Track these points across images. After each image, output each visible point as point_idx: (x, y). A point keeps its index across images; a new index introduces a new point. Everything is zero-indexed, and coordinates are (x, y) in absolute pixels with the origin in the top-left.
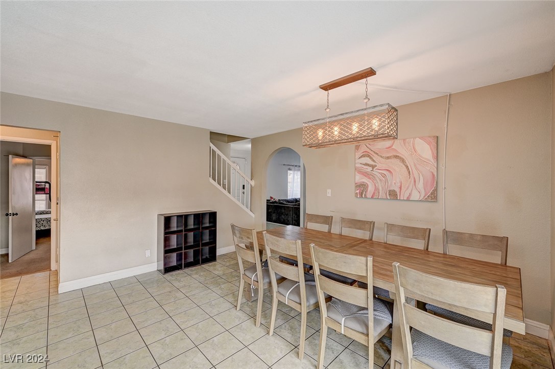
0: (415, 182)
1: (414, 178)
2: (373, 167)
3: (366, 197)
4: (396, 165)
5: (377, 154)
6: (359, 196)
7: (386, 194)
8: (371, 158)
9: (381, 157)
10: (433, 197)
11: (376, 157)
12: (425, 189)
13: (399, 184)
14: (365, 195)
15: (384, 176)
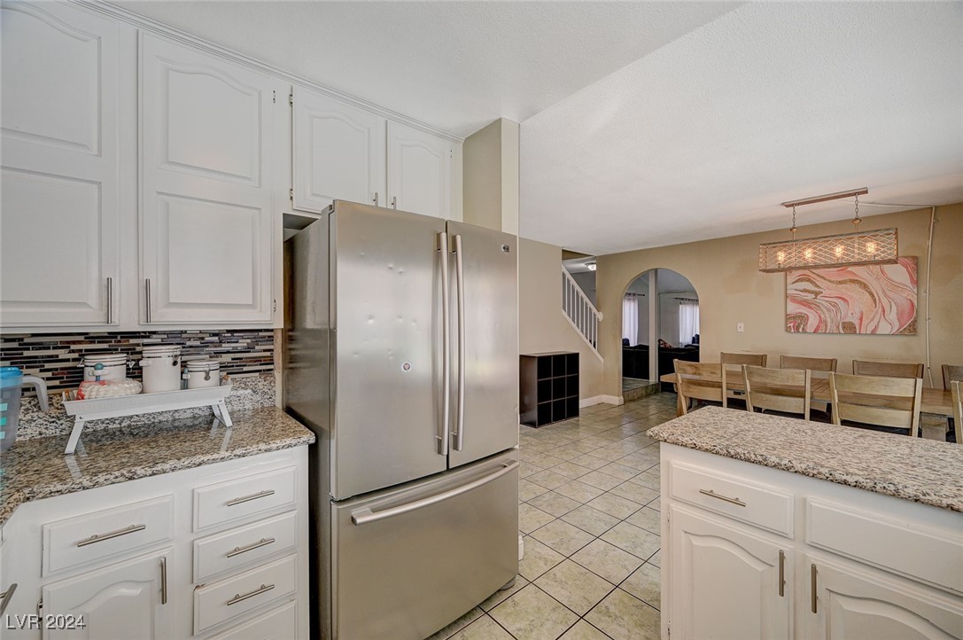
0: (884, 311)
1: (883, 307)
2: (817, 294)
3: (804, 331)
4: (854, 292)
5: (823, 278)
6: (792, 331)
7: (838, 327)
8: (812, 282)
9: (830, 281)
10: (912, 329)
11: (820, 282)
12: (899, 320)
13: (859, 315)
14: (803, 329)
15: (835, 305)
